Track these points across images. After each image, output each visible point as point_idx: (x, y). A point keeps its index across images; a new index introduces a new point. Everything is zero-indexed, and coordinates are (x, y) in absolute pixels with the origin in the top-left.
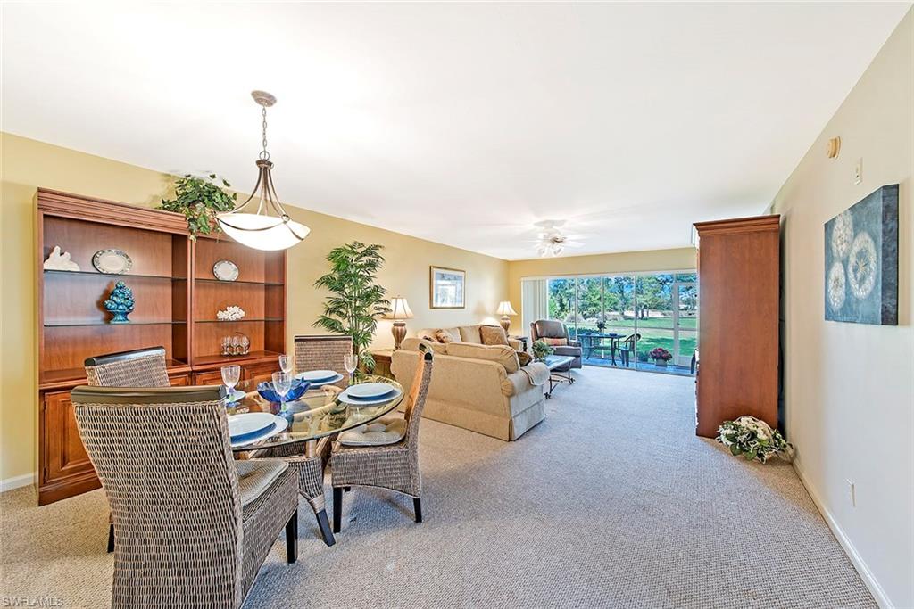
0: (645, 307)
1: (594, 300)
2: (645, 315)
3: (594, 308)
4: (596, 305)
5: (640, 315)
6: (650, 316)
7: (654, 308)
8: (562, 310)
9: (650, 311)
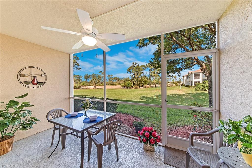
0: (156, 84)
1: (142, 82)
2: (156, 86)
3: (142, 84)
4: (143, 83)
5: (155, 86)
6: (158, 86)
7: (159, 84)
8: (133, 85)
9: (158, 85)
